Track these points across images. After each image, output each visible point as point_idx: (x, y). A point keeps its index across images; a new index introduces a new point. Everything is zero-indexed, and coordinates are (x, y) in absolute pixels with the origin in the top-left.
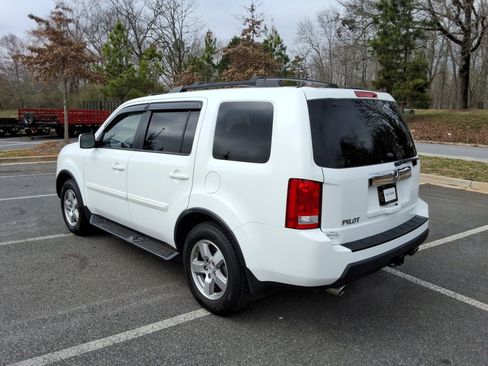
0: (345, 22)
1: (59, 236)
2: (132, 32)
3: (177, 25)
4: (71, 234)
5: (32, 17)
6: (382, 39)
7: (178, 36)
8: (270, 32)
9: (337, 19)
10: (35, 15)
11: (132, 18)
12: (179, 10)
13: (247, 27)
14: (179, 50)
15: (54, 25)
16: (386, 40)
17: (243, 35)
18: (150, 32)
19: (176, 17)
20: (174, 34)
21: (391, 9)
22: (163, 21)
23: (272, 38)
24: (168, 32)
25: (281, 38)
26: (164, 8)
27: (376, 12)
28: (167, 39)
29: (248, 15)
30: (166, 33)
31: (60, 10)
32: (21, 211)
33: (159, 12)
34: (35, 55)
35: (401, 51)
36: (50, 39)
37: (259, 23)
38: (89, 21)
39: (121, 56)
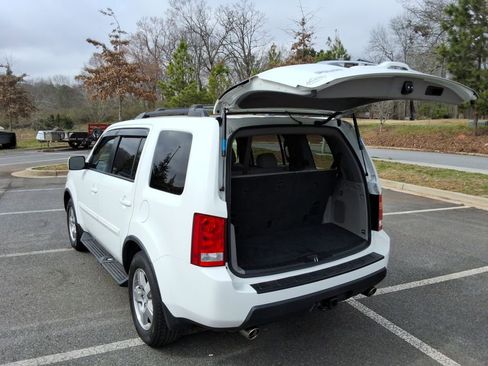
0: (417, 29)
1: (61, 250)
2: (205, 48)
3: (246, 40)
4: (73, 249)
5: (90, 41)
6: (452, 46)
7: (247, 51)
8: (333, 43)
9: (409, 25)
10: (93, 39)
11: (205, 35)
12: (248, 25)
13: (297, 41)
14: (247, 64)
15: (111, 48)
16: (457, 48)
17: (293, 48)
18: (221, 48)
19: (245, 32)
20: (243, 49)
21: (461, 14)
22: (234, 37)
23: (336, 48)
24: (238, 47)
25: (345, 48)
26: (234, 25)
27: (446, 17)
28: (237, 55)
29: (299, 29)
30: (236, 48)
31: (117, 33)
32: (46, 223)
33: (229, 28)
34: (93, 76)
35: (473, 59)
36: (108, 61)
37: (309, 36)
38: (167, 40)
39: (183, 73)
